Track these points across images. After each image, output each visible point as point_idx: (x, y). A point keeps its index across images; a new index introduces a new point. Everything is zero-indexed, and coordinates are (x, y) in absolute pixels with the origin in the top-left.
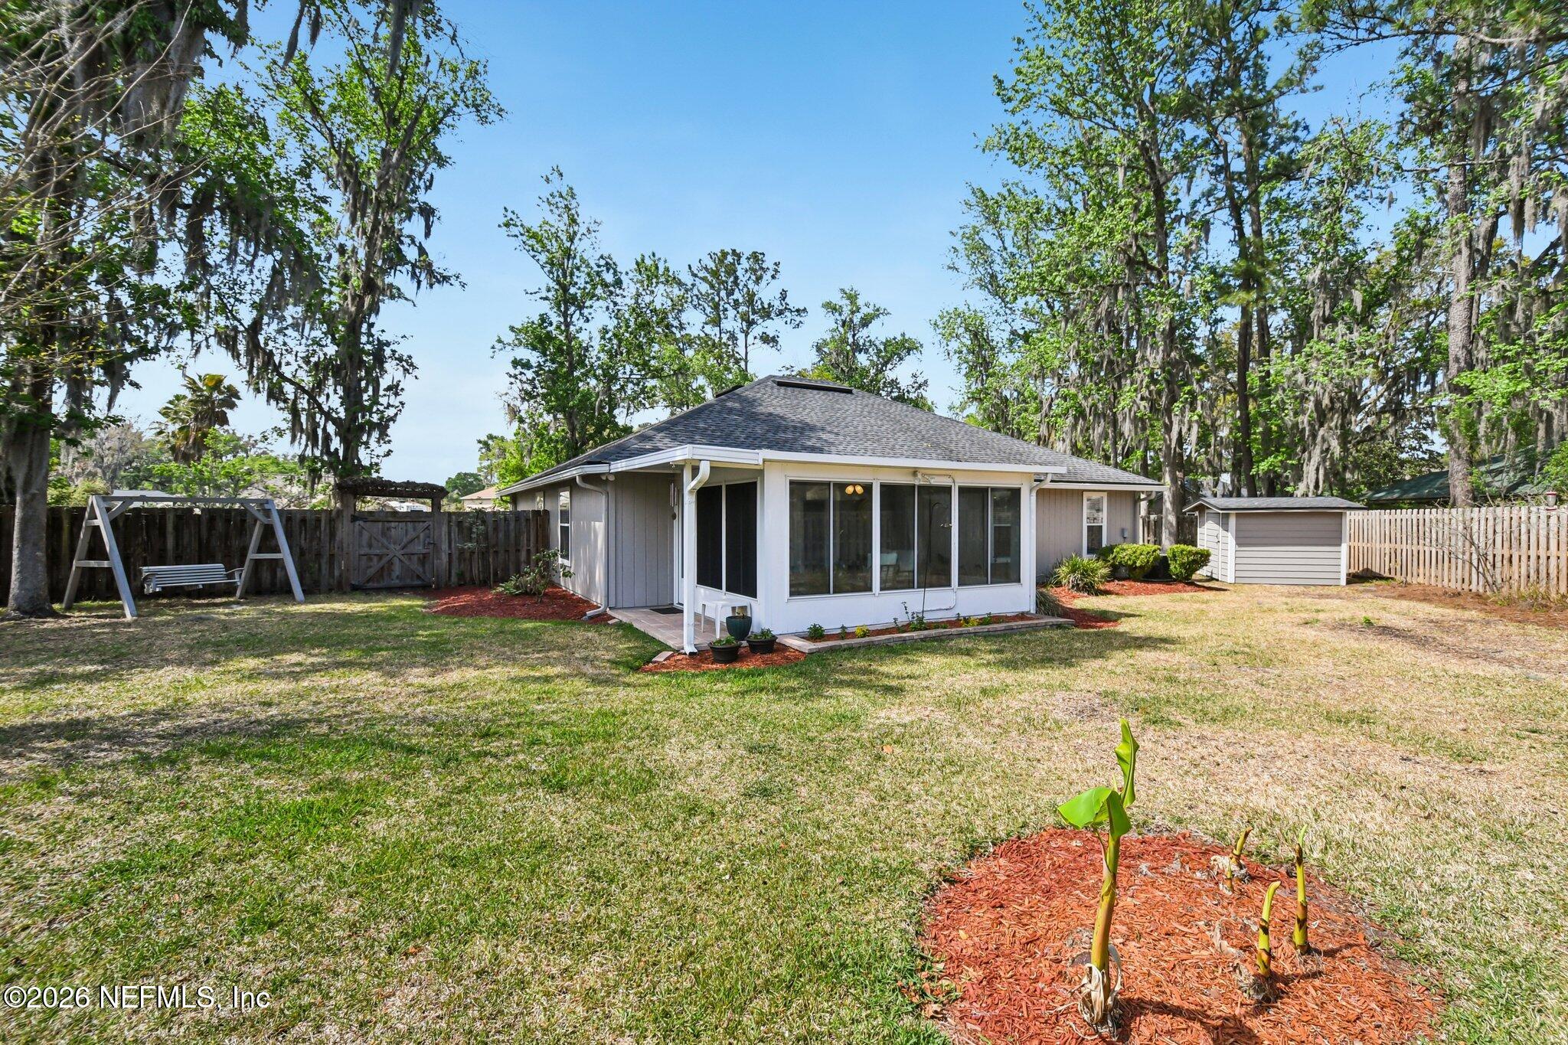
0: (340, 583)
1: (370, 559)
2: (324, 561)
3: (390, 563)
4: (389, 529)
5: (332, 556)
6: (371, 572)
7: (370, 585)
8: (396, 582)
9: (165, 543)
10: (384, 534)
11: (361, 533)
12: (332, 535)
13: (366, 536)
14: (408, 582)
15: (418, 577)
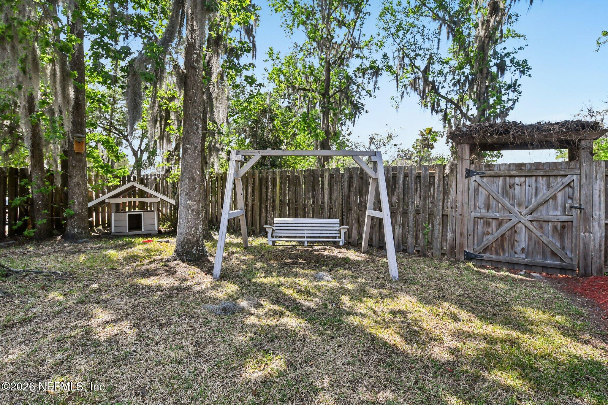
0: (453, 249)
1: (487, 224)
2: (437, 221)
3: (513, 230)
4: (512, 186)
5: (445, 216)
6: (489, 239)
7: (487, 256)
8: (521, 257)
9: (324, 198)
10: (505, 193)
11: (477, 191)
12: (446, 193)
13: (483, 193)
14: (539, 259)
15: (554, 254)
